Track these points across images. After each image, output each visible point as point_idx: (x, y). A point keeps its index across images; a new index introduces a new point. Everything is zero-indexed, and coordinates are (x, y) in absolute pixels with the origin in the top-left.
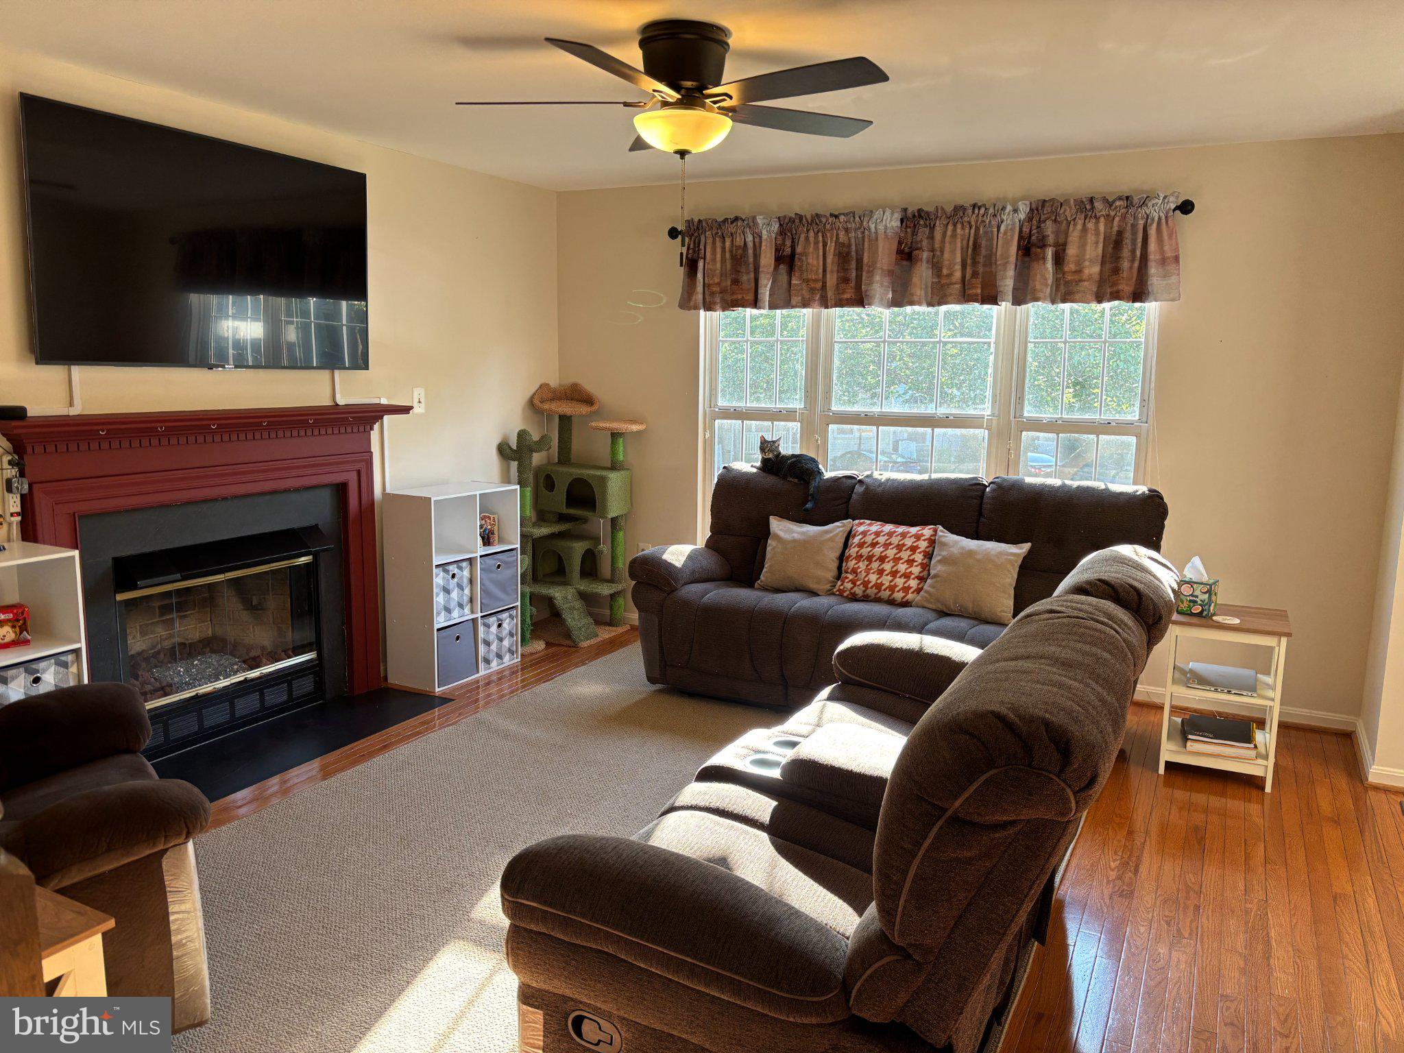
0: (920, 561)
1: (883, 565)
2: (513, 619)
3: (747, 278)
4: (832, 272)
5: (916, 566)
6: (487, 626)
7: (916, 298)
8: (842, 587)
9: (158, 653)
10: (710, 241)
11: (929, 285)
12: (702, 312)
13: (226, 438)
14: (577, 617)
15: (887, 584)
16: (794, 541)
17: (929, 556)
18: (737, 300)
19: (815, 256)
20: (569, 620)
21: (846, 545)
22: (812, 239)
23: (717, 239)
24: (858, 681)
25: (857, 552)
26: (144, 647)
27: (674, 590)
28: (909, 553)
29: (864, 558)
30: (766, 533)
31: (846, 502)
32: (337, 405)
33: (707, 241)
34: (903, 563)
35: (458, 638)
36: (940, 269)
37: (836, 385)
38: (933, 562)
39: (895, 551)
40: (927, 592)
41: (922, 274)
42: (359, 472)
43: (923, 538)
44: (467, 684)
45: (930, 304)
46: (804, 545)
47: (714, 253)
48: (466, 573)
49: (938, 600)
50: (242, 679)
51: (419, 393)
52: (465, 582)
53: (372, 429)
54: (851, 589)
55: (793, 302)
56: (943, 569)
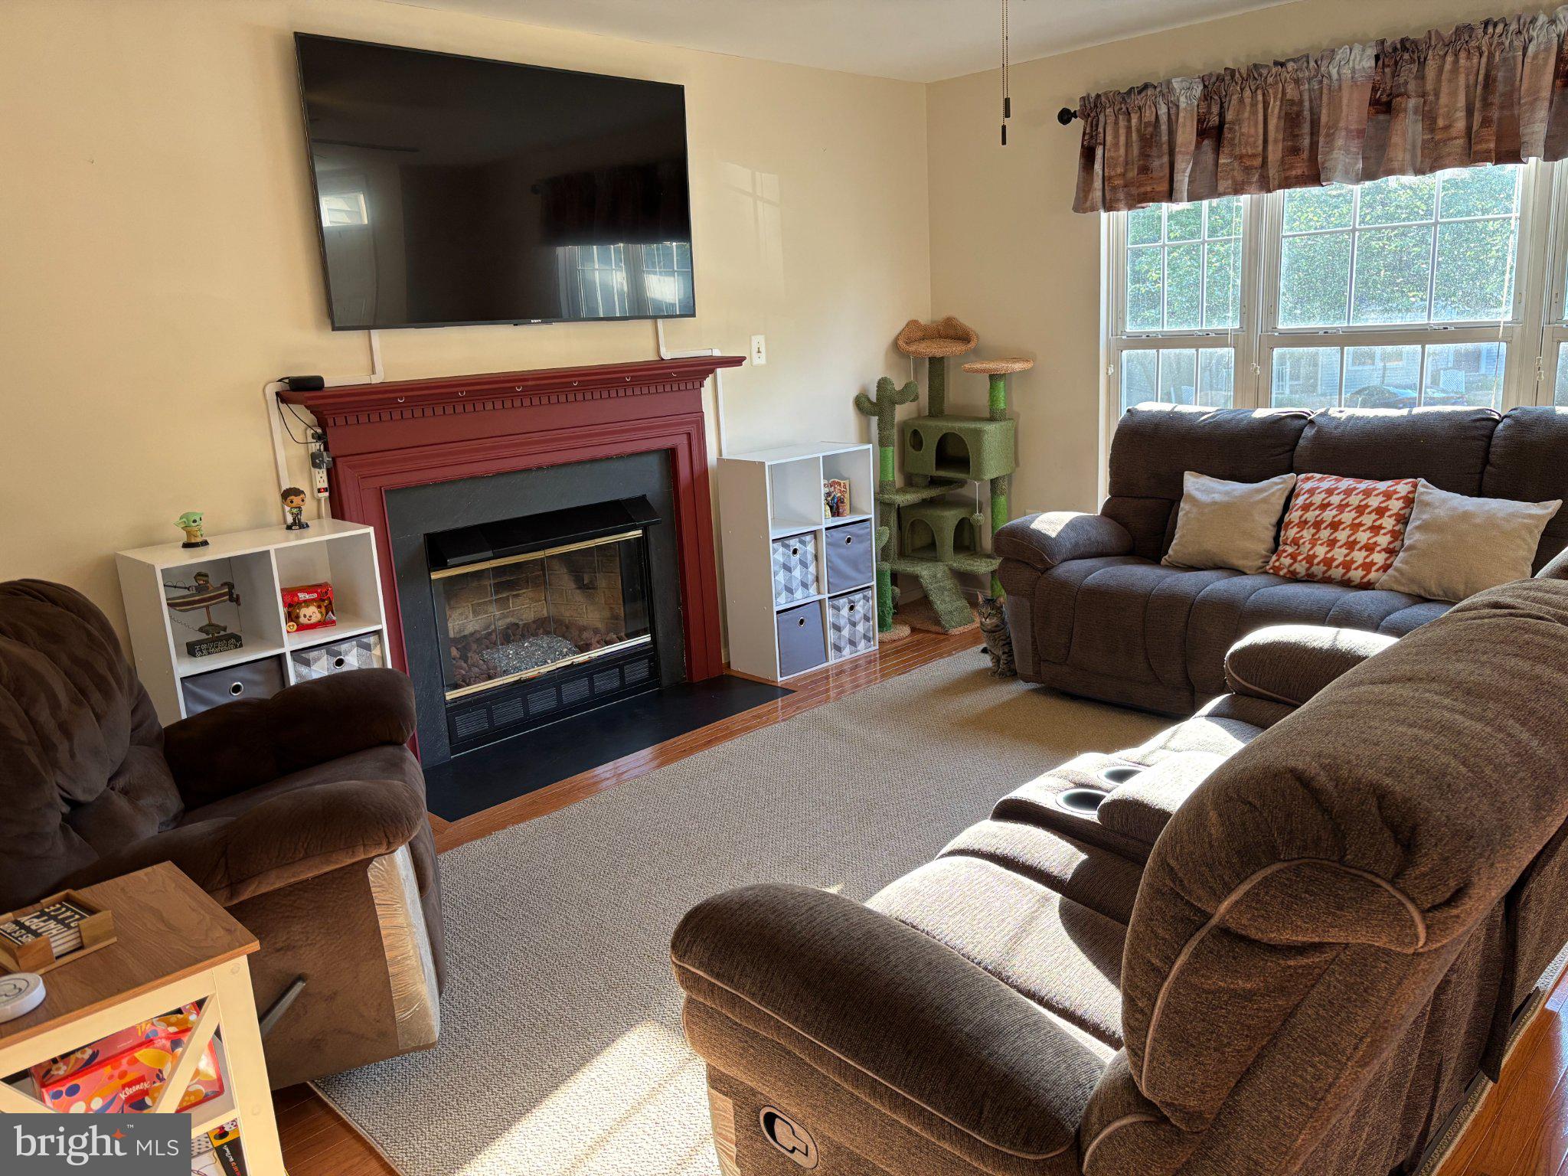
0: (1390, 528)
1: (1336, 534)
2: (868, 601)
3: (1159, 163)
4: (1276, 141)
5: (1384, 534)
6: (838, 609)
7: (1396, 165)
8: (1277, 564)
9: (490, 634)
10: (1111, 120)
11: (1419, 144)
12: (1104, 216)
13: (536, 401)
14: (947, 599)
15: (1340, 559)
16: (1215, 503)
17: (1403, 520)
18: (1146, 193)
19: (1252, 123)
20: (938, 602)
21: (1286, 507)
22: (1248, 101)
23: (1121, 117)
24: (1257, 691)
25: (1301, 517)
26: (477, 628)
27: (1048, 568)
28: (1374, 516)
29: (1310, 524)
30: (1176, 493)
31: (1290, 451)
32: (663, 359)
33: (1108, 121)
34: (1364, 531)
35: (802, 622)
36: (1434, 120)
37: (1284, 294)
38: (1408, 529)
39: (1353, 514)
40: (1397, 570)
41: (1408, 129)
42: (689, 435)
43: (1395, 496)
44: (815, 674)
45: (1419, 171)
46: (1225, 509)
47: (1116, 136)
48: (810, 548)
49: (1412, 581)
50: (569, 663)
51: (758, 341)
52: (810, 557)
53: (701, 385)
54: (1291, 565)
55: (1221, 189)
56: (1423, 538)
